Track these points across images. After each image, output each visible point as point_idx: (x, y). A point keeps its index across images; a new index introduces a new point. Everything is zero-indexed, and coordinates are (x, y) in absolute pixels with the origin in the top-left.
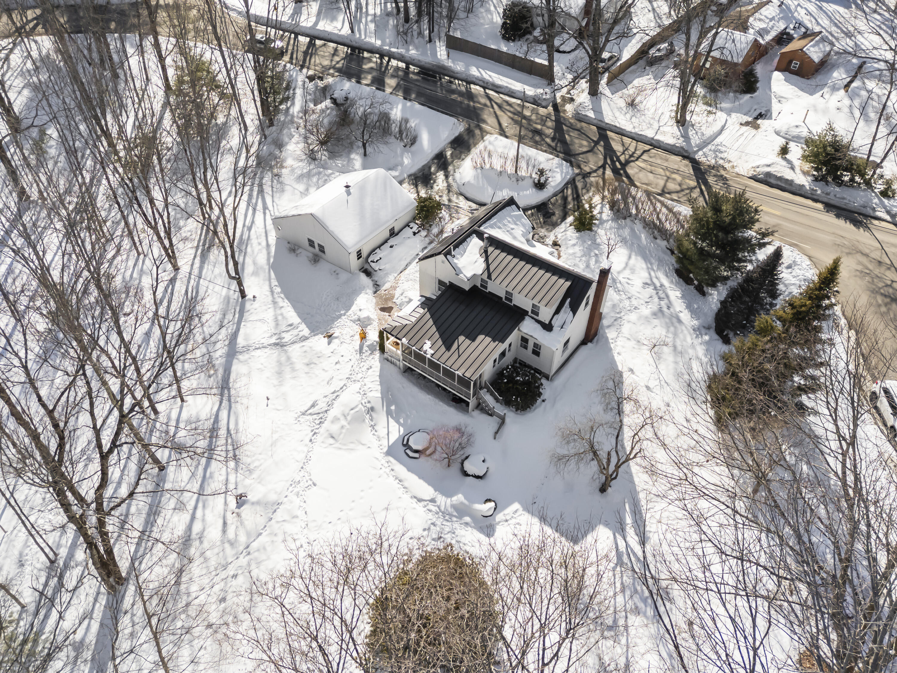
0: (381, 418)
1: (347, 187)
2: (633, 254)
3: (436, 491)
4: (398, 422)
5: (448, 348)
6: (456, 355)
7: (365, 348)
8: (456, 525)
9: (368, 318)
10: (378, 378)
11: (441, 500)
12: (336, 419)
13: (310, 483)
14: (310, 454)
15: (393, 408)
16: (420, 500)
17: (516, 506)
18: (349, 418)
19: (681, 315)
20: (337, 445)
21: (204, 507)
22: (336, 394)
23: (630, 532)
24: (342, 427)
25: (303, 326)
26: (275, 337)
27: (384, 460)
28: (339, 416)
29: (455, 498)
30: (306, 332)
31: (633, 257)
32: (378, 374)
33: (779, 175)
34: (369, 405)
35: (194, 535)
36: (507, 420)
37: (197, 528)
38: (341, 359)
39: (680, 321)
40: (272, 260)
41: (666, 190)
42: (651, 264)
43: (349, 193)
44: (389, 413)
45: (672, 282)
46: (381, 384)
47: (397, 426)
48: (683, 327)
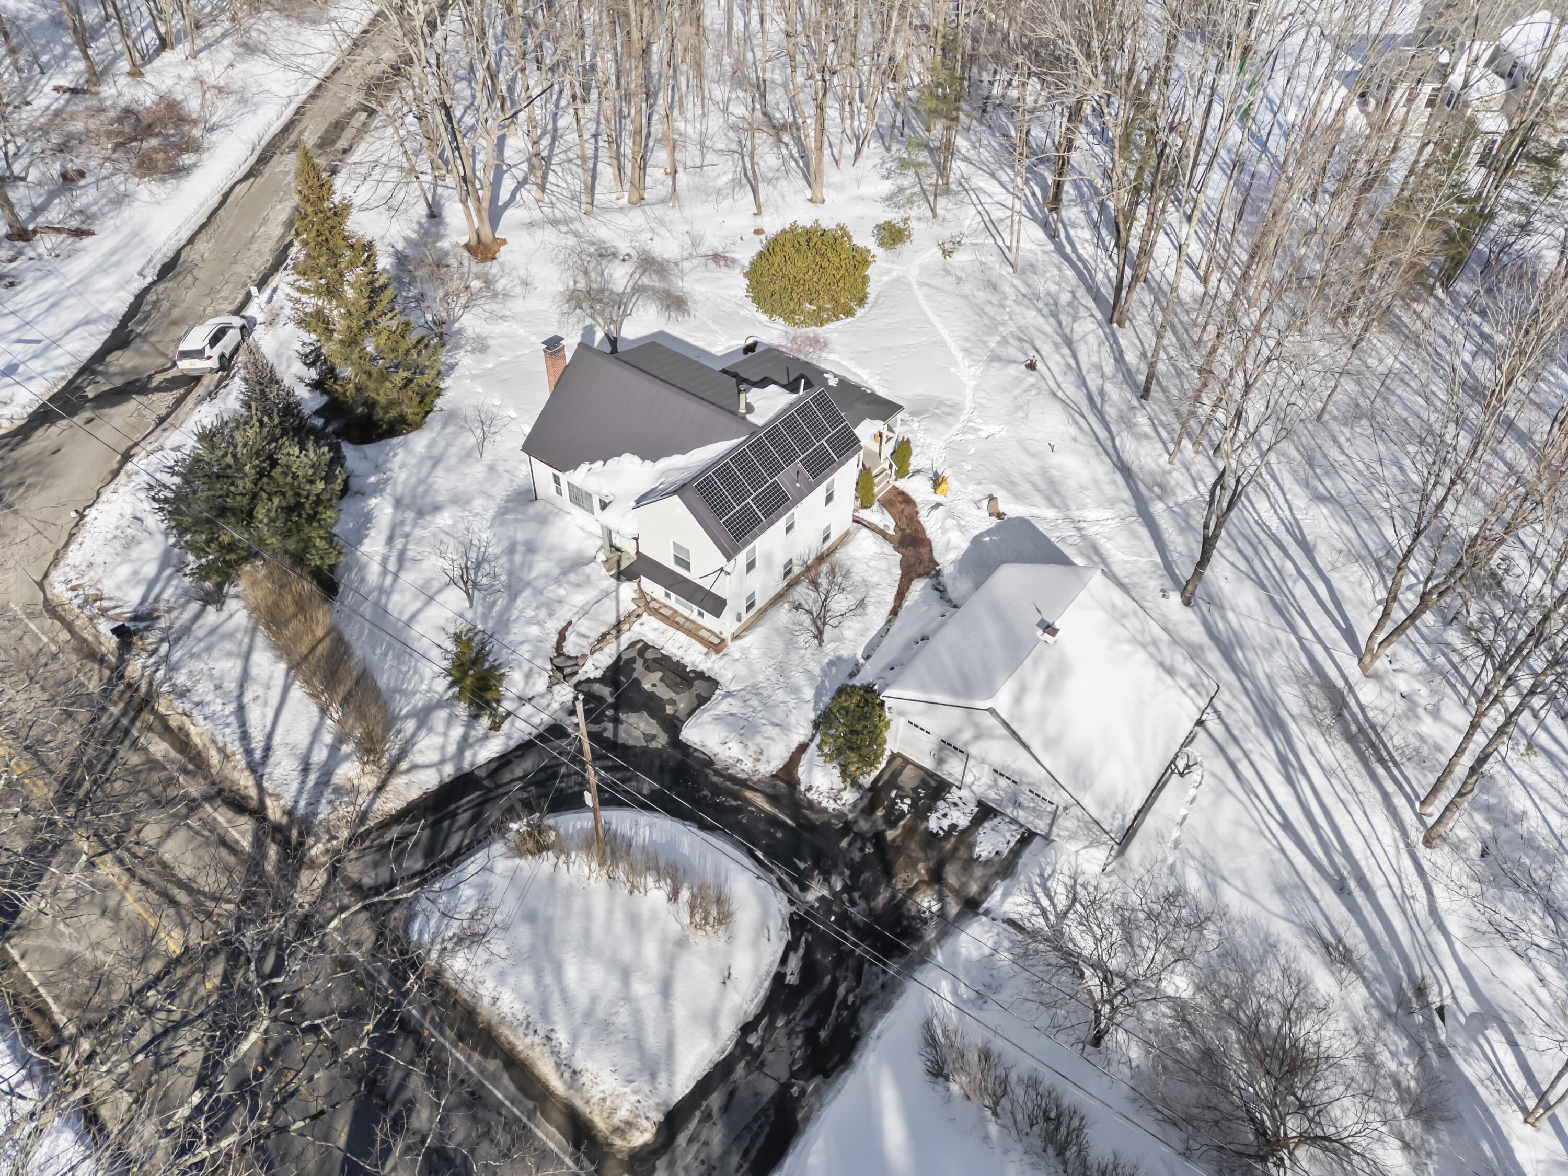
2: (402, 623)
9: (936, 514)
19: (389, 511)
30: (1042, 526)
35: (1063, 345)
39: (398, 501)
42: (378, 602)
48: (399, 491)
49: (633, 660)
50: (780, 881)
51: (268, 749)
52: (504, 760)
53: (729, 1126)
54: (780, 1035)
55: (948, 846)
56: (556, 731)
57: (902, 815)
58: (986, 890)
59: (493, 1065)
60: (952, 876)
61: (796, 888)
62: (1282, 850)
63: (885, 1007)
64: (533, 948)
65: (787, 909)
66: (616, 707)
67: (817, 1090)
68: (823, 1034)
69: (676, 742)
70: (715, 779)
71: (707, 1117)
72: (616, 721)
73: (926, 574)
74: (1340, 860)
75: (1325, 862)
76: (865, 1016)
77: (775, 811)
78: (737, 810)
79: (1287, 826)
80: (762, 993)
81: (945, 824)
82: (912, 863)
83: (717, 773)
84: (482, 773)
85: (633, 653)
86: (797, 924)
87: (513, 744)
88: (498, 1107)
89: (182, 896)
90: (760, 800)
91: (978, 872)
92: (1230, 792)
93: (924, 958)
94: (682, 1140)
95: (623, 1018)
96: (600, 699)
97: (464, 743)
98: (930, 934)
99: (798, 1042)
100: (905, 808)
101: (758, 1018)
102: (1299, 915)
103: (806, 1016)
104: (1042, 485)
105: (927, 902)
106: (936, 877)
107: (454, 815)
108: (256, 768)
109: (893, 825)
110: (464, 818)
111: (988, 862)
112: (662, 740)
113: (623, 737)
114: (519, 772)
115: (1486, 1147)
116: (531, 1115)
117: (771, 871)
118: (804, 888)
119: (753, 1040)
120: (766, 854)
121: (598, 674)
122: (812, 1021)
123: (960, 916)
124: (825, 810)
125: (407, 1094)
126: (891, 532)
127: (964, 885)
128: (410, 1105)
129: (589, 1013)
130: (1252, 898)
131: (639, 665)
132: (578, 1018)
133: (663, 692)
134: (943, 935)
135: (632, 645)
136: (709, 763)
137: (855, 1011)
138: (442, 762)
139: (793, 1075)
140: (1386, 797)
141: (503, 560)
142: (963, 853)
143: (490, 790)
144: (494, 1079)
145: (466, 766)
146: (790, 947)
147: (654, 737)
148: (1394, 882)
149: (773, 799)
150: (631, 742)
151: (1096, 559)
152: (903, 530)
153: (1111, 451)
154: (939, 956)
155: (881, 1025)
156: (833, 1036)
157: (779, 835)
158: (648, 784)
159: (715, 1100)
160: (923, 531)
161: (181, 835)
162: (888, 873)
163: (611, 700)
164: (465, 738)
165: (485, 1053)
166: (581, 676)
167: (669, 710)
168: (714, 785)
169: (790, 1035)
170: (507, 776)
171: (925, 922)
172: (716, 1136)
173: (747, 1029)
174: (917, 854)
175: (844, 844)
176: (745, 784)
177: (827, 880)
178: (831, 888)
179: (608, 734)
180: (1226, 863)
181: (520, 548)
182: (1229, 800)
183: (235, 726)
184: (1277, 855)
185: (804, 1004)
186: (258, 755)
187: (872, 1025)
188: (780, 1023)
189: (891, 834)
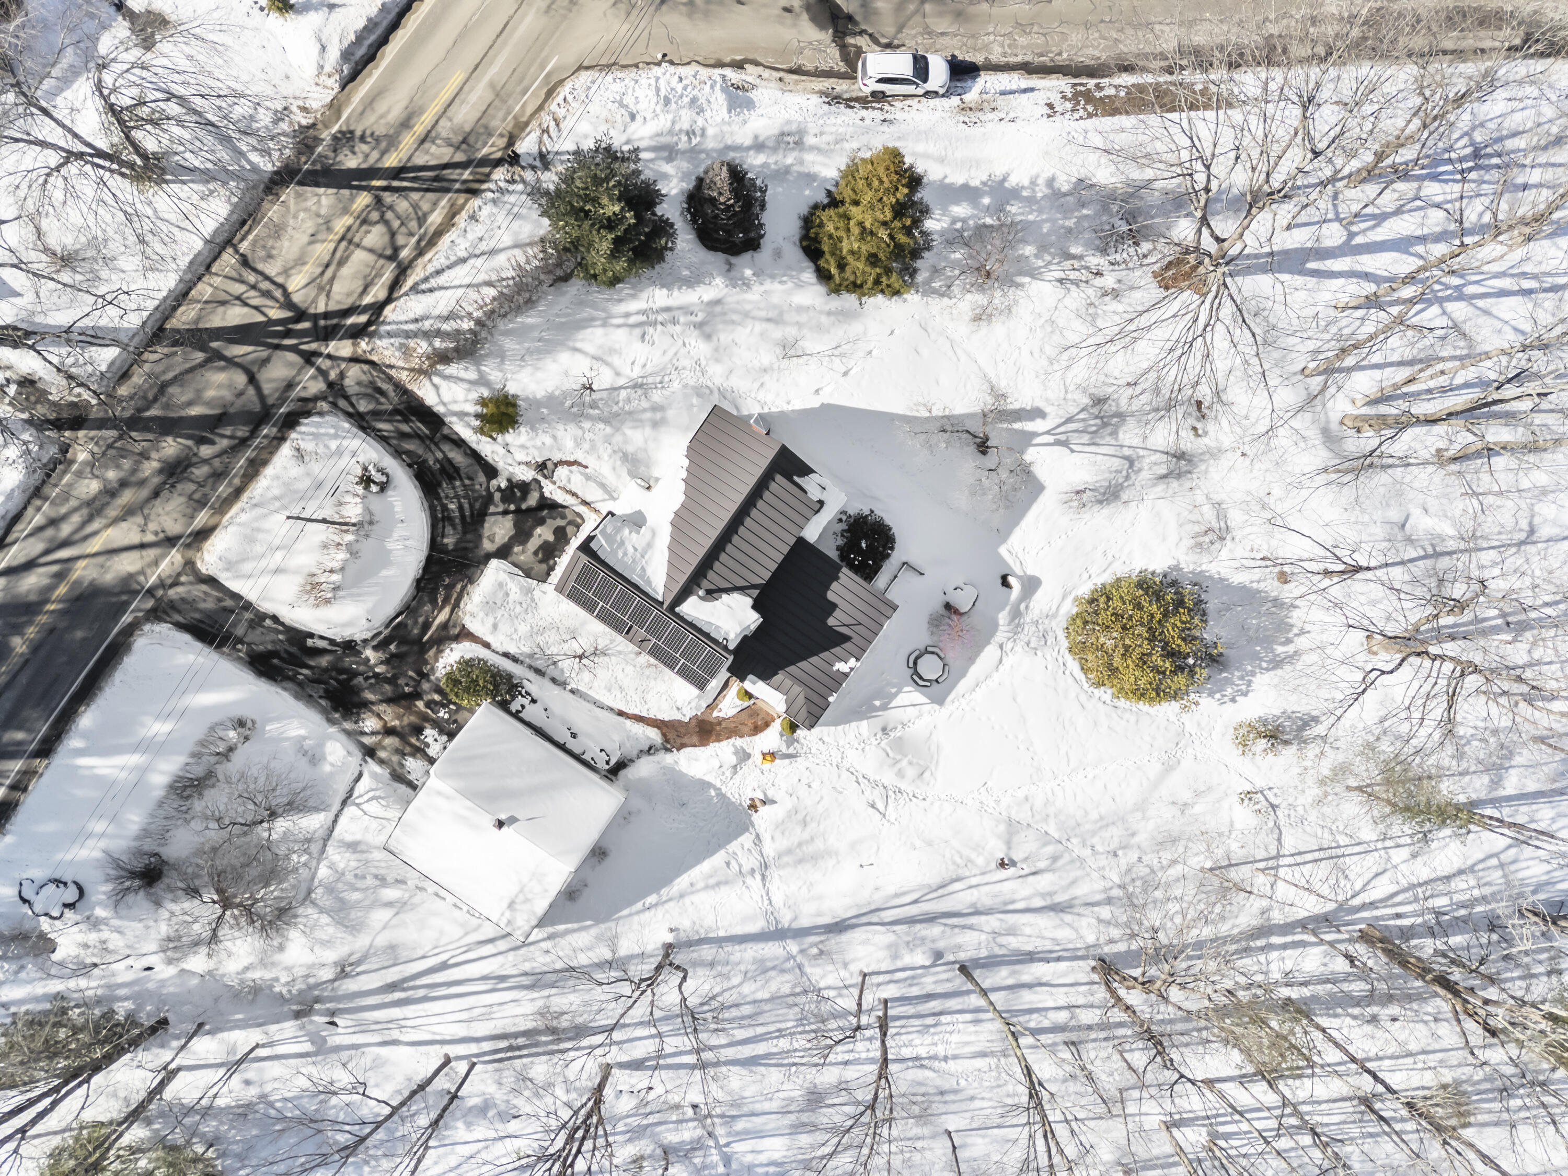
0: (892, 715)
1: (500, 824)
2: (571, 344)
3: (988, 643)
4: (895, 695)
5: (847, 638)
6: (858, 629)
7: (791, 750)
8: (1028, 620)
9: (736, 753)
10: (840, 728)
11: (1000, 636)
12: (900, 774)
13: (983, 790)
14: (943, 797)
15: (877, 703)
16: (1001, 661)
17: (1003, 550)
18: (898, 757)
19: (706, 298)
20: (933, 767)
21: (1013, 902)
22: (861, 779)
23: (1029, 426)
24: (910, 763)
25: (734, 846)
26: (749, 880)
27: (950, 705)
28: (896, 769)
29: (1001, 622)
30: (746, 839)
31: (579, 345)
32: (832, 728)
33: (352, 37)
34: (880, 735)
35: (1048, 902)
36: (904, 559)
37: (1038, 903)
38: (805, 781)
39: (718, 302)
40: (589, 923)
41: (389, 252)
42: (593, 319)
43: (513, 820)
44: (884, 707)
45: (633, 296)
46: (848, 721)
47: (901, 695)
48: (729, 299)
49: (563, 517)
50: (379, 633)
51: (431, 290)
52: (460, 443)
53: (216, 612)
54: (272, 636)
55: (413, 740)
56: (491, 472)
57: (436, 712)
58: (381, 762)
59: (237, 481)
60: (390, 741)
61: (375, 643)
62: (424, 957)
63: (297, 697)
64: (296, 492)
65: (358, 637)
66: (518, 511)
67: (240, 658)
68: (275, 661)
69: (488, 557)
70: (459, 586)
71: (220, 600)
72: (505, 513)
73: (666, 740)
74: (421, 993)
75: (418, 982)
76: (290, 685)
77: (434, 628)
78: (434, 602)
79: (444, 966)
80: (297, 626)
81: (429, 740)
82: (399, 717)
83: (464, 588)
84: (446, 431)
85: (570, 517)
86: (350, 646)
87: (474, 446)
88: (214, 489)
89: (329, 273)
90: (442, 617)
91: (395, 758)
92: (467, 934)
93: (331, 722)
94: (204, 587)
95: (259, 549)
96: (524, 497)
97: (462, 415)
98: (348, 725)
99: (270, 647)
100: (441, 714)
101: (282, 624)
102: (375, 954)
103: (286, 651)
104: (809, 849)
105: (370, 723)
106: (389, 731)
107: (406, 420)
108: (415, 289)
109: (428, 705)
110: (405, 428)
111: (402, 766)
112: (488, 546)
113: (490, 520)
114: (451, 455)
115: (240, 1016)
116: (212, 507)
117: (387, 626)
118: (375, 648)
119: (268, 622)
120: (400, 624)
121: (547, 494)
122: (284, 655)
123: (363, 746)
124: (437, 660)
125: (217, 439)
126: (715, 714)
127: (384, 748)
128: (212, 443)
129: (258, 530)
130: (384, 928)
131: (560, 522)
132: (256, 525)
133: (534, 543)
134: (348, 733)
135: (579, 515)
136: (472, 581)
137: (292, 679)
138: (444, 404)
139: (249, 644)
140: (477, 1040)
141: (645, 404)
142: (408, 749)
143: (432, 440)
144: (230, 484)
145: (447, 420)
146: (332, 642)
147: (493, 541)
148: (409, 1023)
149: (445, 626)
150: (486, 525)
151: (712, 881)
152: (719, 723)
153: (864, 920)
154: (333, 730)
155: (285, 695)
156: (275, 667)
157: (416, 631)
158: (449, 541)
159: (229, 603)
160: (719, 741)
161: (371, 258)
162: (389, 701)
163: (524, 507)
164: (467, 414)
165: (244, 475)
166: (544, 482)
167: (517, 549)
168: (454, 586)
169: (273, 642)
170: (446, 447)
171: (356, 722)
172: (209, 605)
173: (275, 618)
174: (406, 721)
175: (411, 673)
176: (456, 605)
177: (382, 663)
178: (376, 665)
179: (492, 509)
180: (407, 917)
181: (658, 415)
182: (459, 932)
183: (447, 263)
184: (420, 953)
185: (293, 650)
186: (424, 286)
187: (285, 689)
188: (281, 637)
189: (420, 704)
